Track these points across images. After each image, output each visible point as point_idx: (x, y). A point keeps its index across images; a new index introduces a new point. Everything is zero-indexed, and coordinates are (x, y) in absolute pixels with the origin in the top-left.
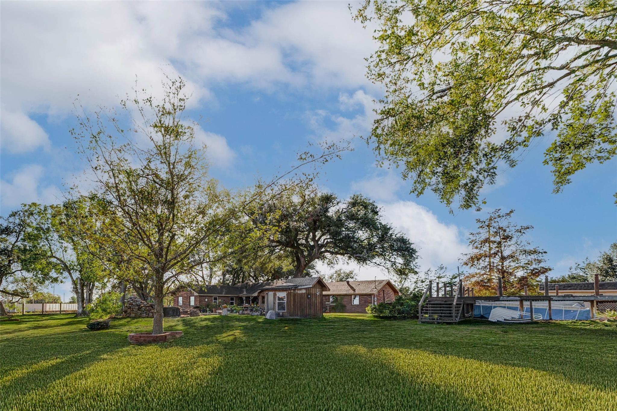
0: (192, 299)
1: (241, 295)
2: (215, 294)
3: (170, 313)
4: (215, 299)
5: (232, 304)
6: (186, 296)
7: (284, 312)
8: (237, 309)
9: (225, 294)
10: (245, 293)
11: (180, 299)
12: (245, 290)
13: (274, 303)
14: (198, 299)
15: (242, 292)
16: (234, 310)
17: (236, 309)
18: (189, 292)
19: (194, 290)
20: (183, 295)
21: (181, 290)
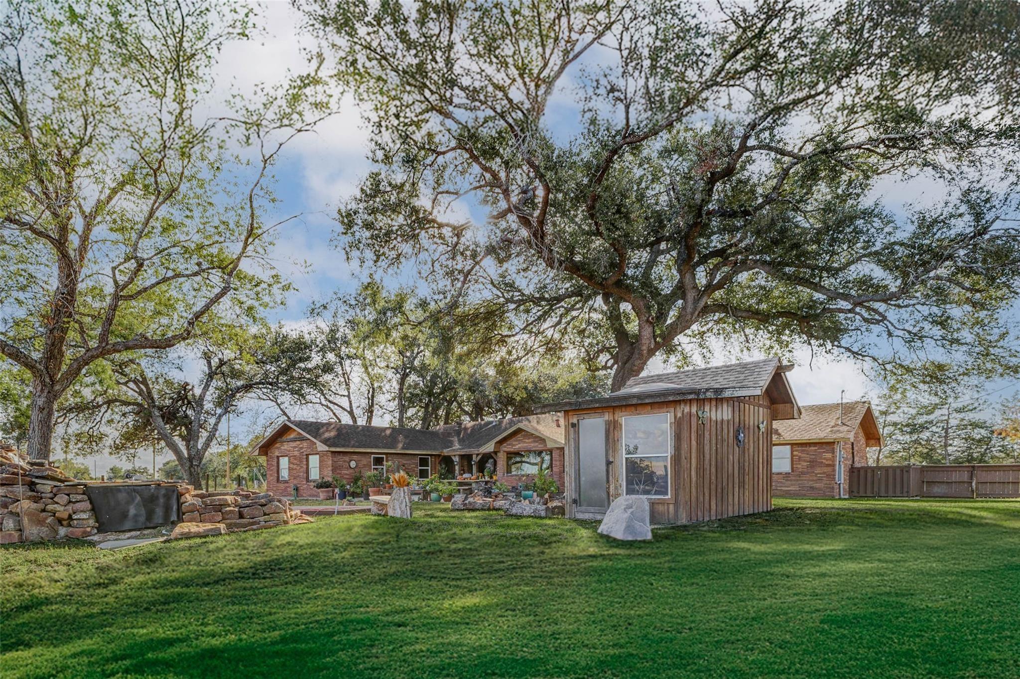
0: (314, 461)
1: (446, 452)
2: (377, 447)
3: (132, 511)
4: (378, 461)
5: (423, 474)
6: (296, 453)
7: (662, 502)
8: (441, 487)
9: (403, 448)
10: (457, 446)
11: (284, 462)
12: (456, 439)
13: (609, 463)
14: (330, 462)
15: (449, 444)
16: (431, 491)
17: (436, 490)
18: (305, 444)
19: (315, 438)
20: (289, 451)
21: (284, 438)
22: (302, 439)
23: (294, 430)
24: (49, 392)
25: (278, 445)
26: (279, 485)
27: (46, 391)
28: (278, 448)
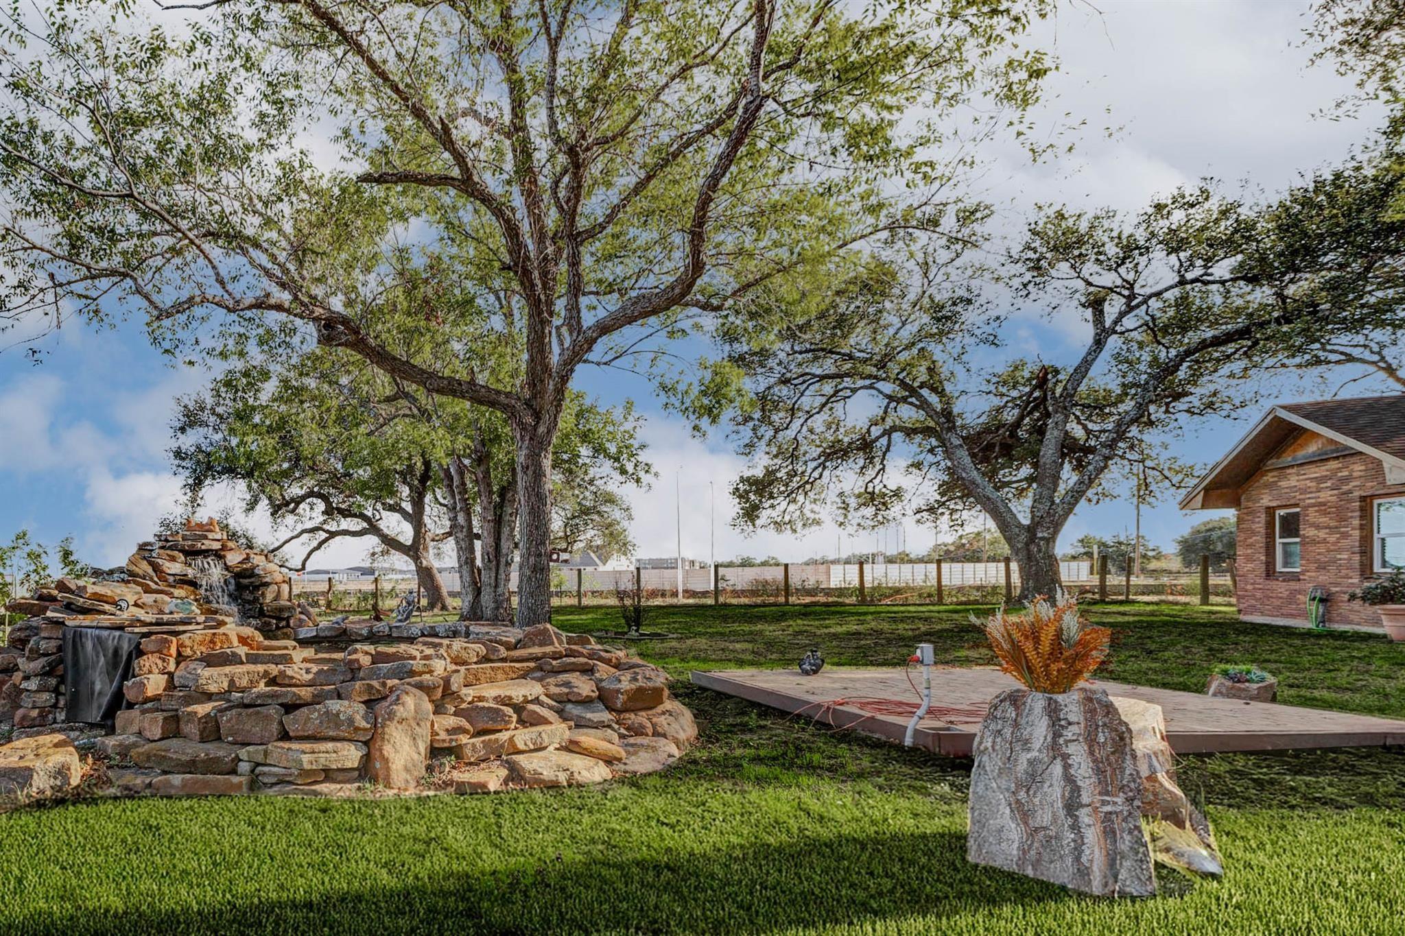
18: (1358, 468)
19: (1375, 444)
20: (1304, 491)
21: (1287, 459)
22: (1348, 454)
23: (1316, 435)
24: (531, 439)
25: (1270, 478)
26: (1273, 584)
27: (527, 438)
28: (1269, 486)
